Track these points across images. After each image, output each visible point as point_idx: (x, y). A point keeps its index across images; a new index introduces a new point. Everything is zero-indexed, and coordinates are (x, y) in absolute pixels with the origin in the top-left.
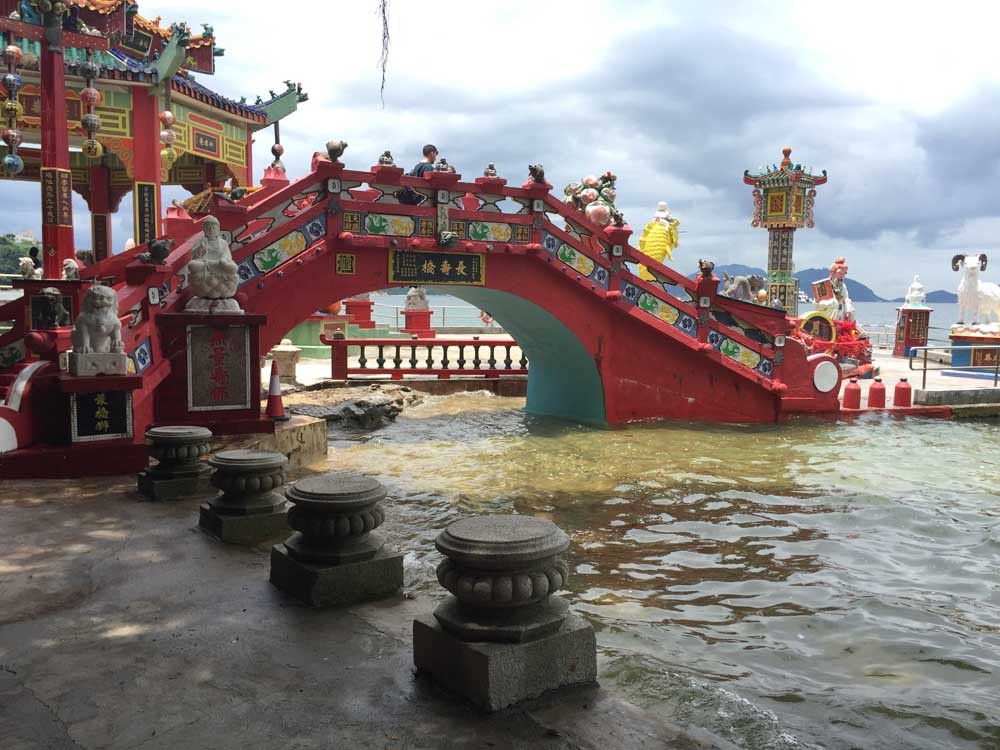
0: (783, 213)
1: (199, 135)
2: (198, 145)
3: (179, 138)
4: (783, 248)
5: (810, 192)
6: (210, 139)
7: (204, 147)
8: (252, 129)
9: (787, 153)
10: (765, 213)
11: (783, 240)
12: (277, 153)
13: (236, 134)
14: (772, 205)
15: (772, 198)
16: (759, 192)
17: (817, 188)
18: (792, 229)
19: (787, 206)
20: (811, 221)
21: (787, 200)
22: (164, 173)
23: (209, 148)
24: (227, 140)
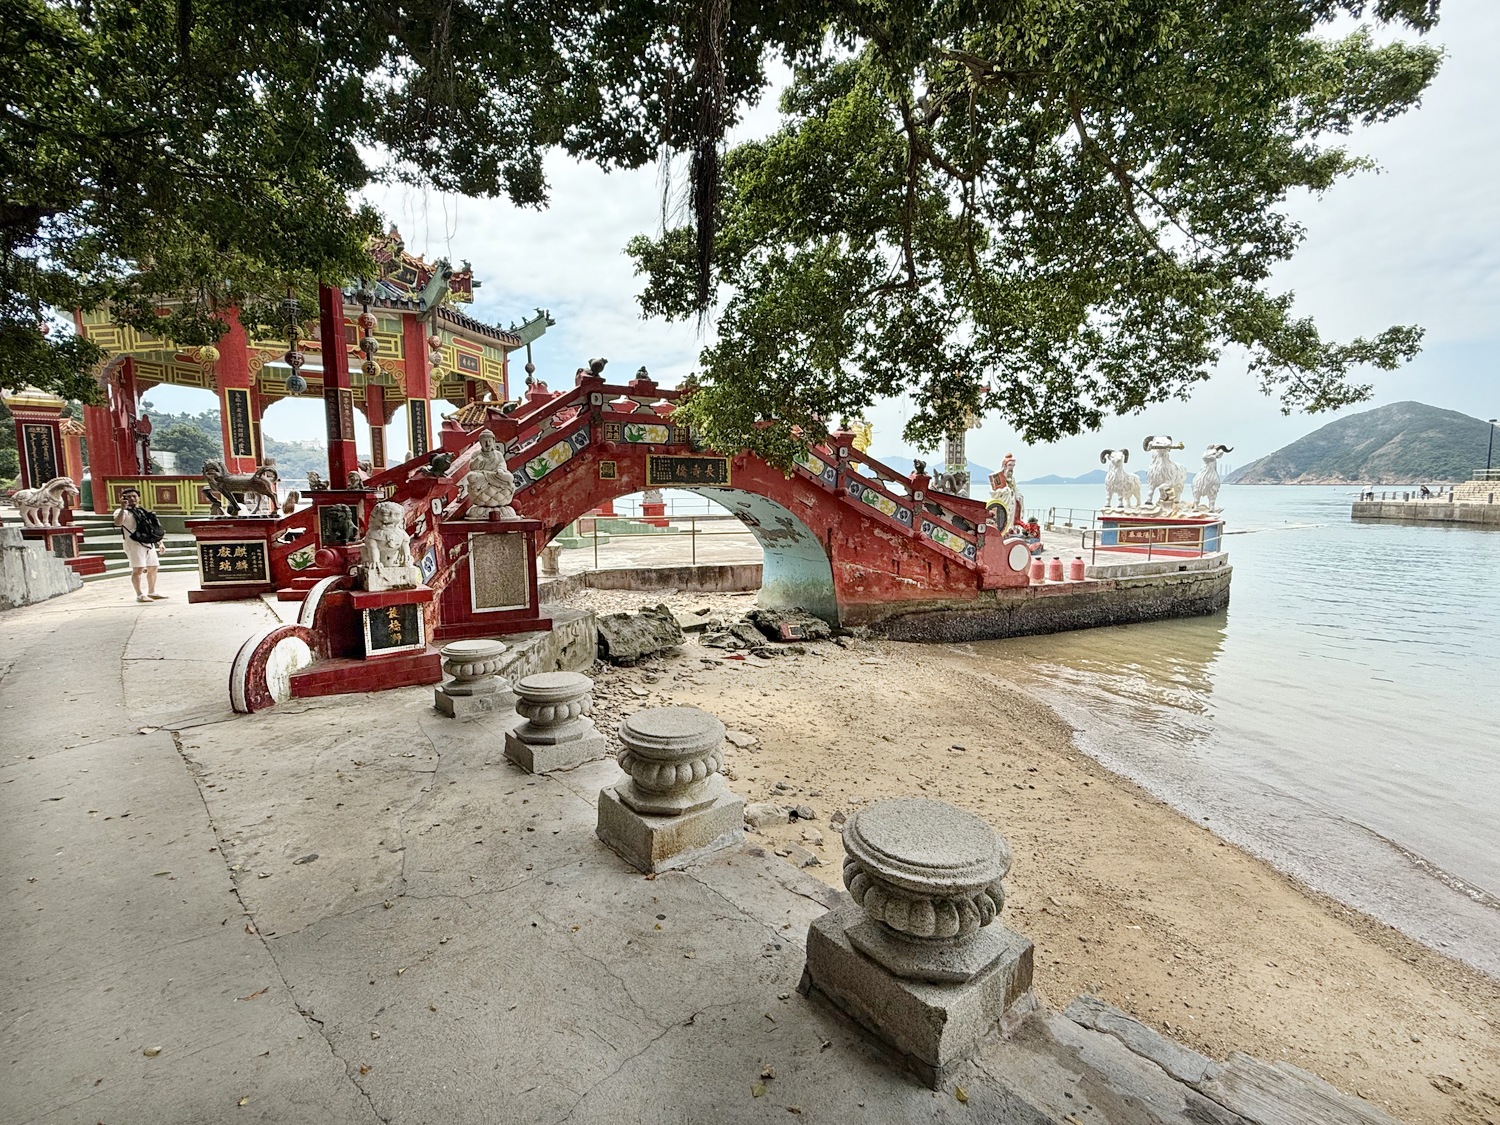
1: (462, 357)
2: (462, 365)
3: (445, 359)
4: (957, 445)
6: (472, 360)
7: (467, 367)
8: (507, 350)
11: (957, 439)
12: (529, 369)
13: (496, 356)
20: (980, 425)
22: (432, 388)
23: (471, 367)
24: (486, 360)
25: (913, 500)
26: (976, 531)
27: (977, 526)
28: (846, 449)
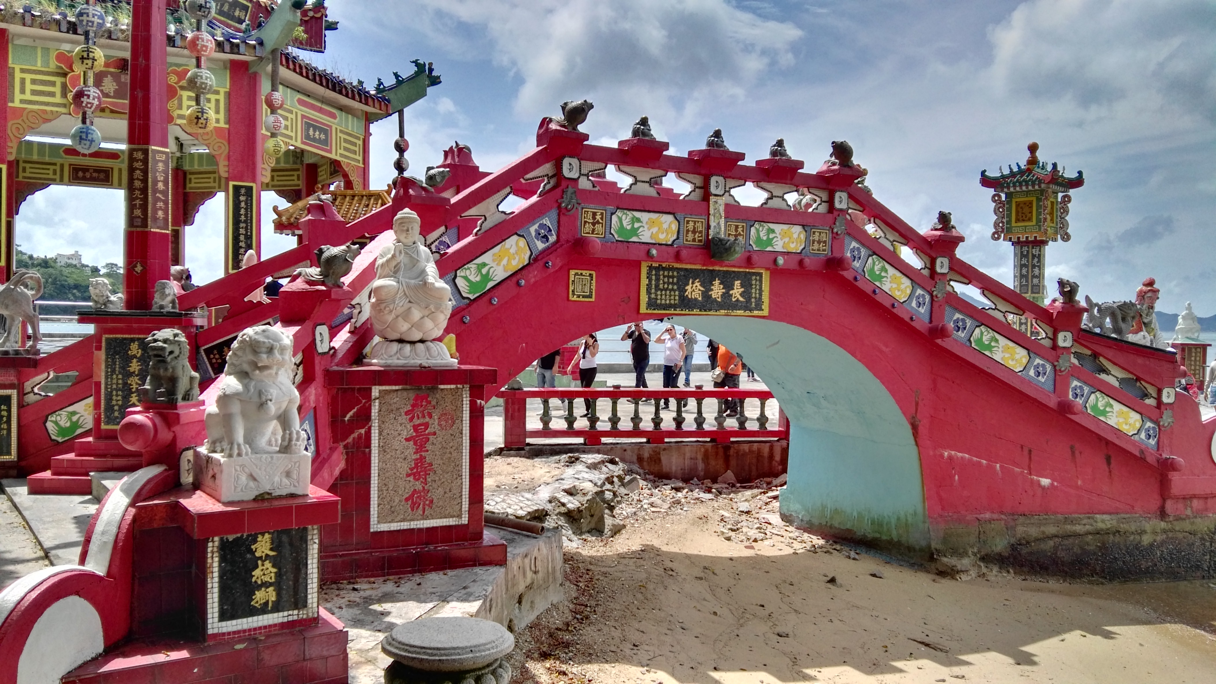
0: (1034, 223)
1: (309, 125)
2: (308, 137)
3: (286, 127)
4: (1034, 266)
5: (1064, 197)
6: (321, 130)
7: (314, 140)
8: (369, 119)
9: (1033, 148)
10: (1009, 222)
11: (1034, 256)
12: (401, 148)
13: (353, 125)
14: (1017, 212)
15: (1018, 205)
16: (1000, 196)
17: (1072, 192)
18: (1044, 243)
19: (1038, 214)
20: (1067, 234)
21: (1039, 207)
22: (265, 174)
23: (319, 141)
24: (341, 131)
25: (1055, 347)
26: (1159, 399)
27: (1160, 392)
28: (946, 261)
